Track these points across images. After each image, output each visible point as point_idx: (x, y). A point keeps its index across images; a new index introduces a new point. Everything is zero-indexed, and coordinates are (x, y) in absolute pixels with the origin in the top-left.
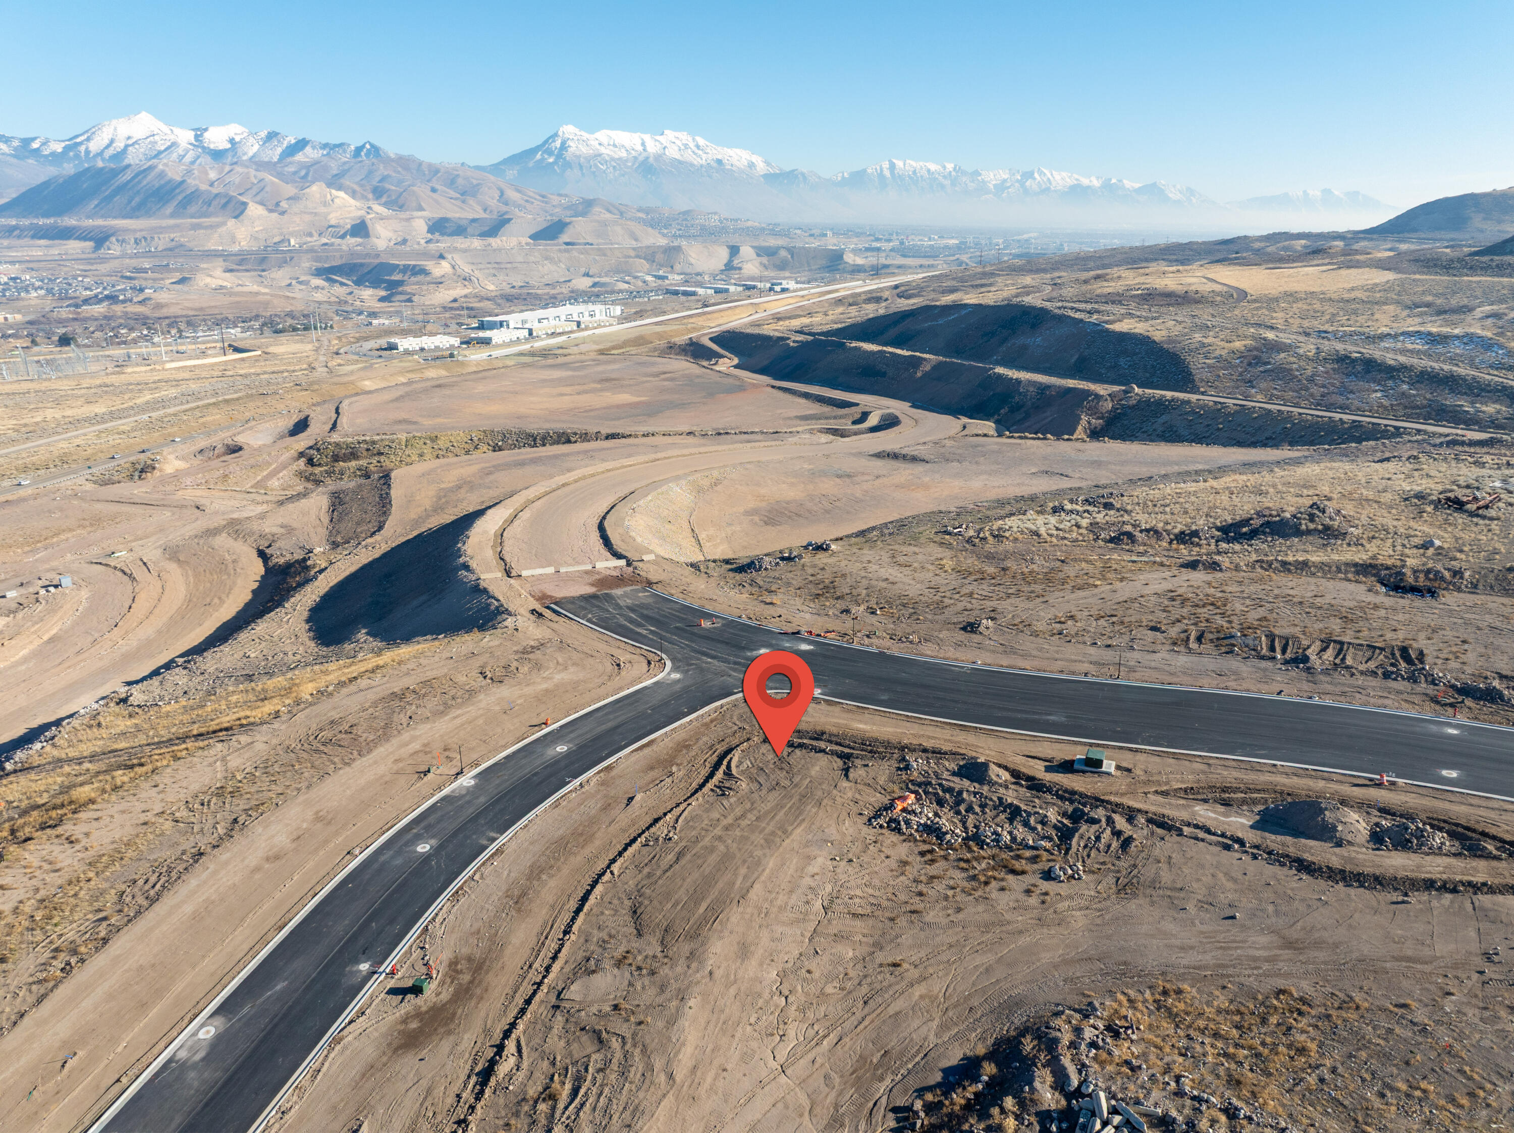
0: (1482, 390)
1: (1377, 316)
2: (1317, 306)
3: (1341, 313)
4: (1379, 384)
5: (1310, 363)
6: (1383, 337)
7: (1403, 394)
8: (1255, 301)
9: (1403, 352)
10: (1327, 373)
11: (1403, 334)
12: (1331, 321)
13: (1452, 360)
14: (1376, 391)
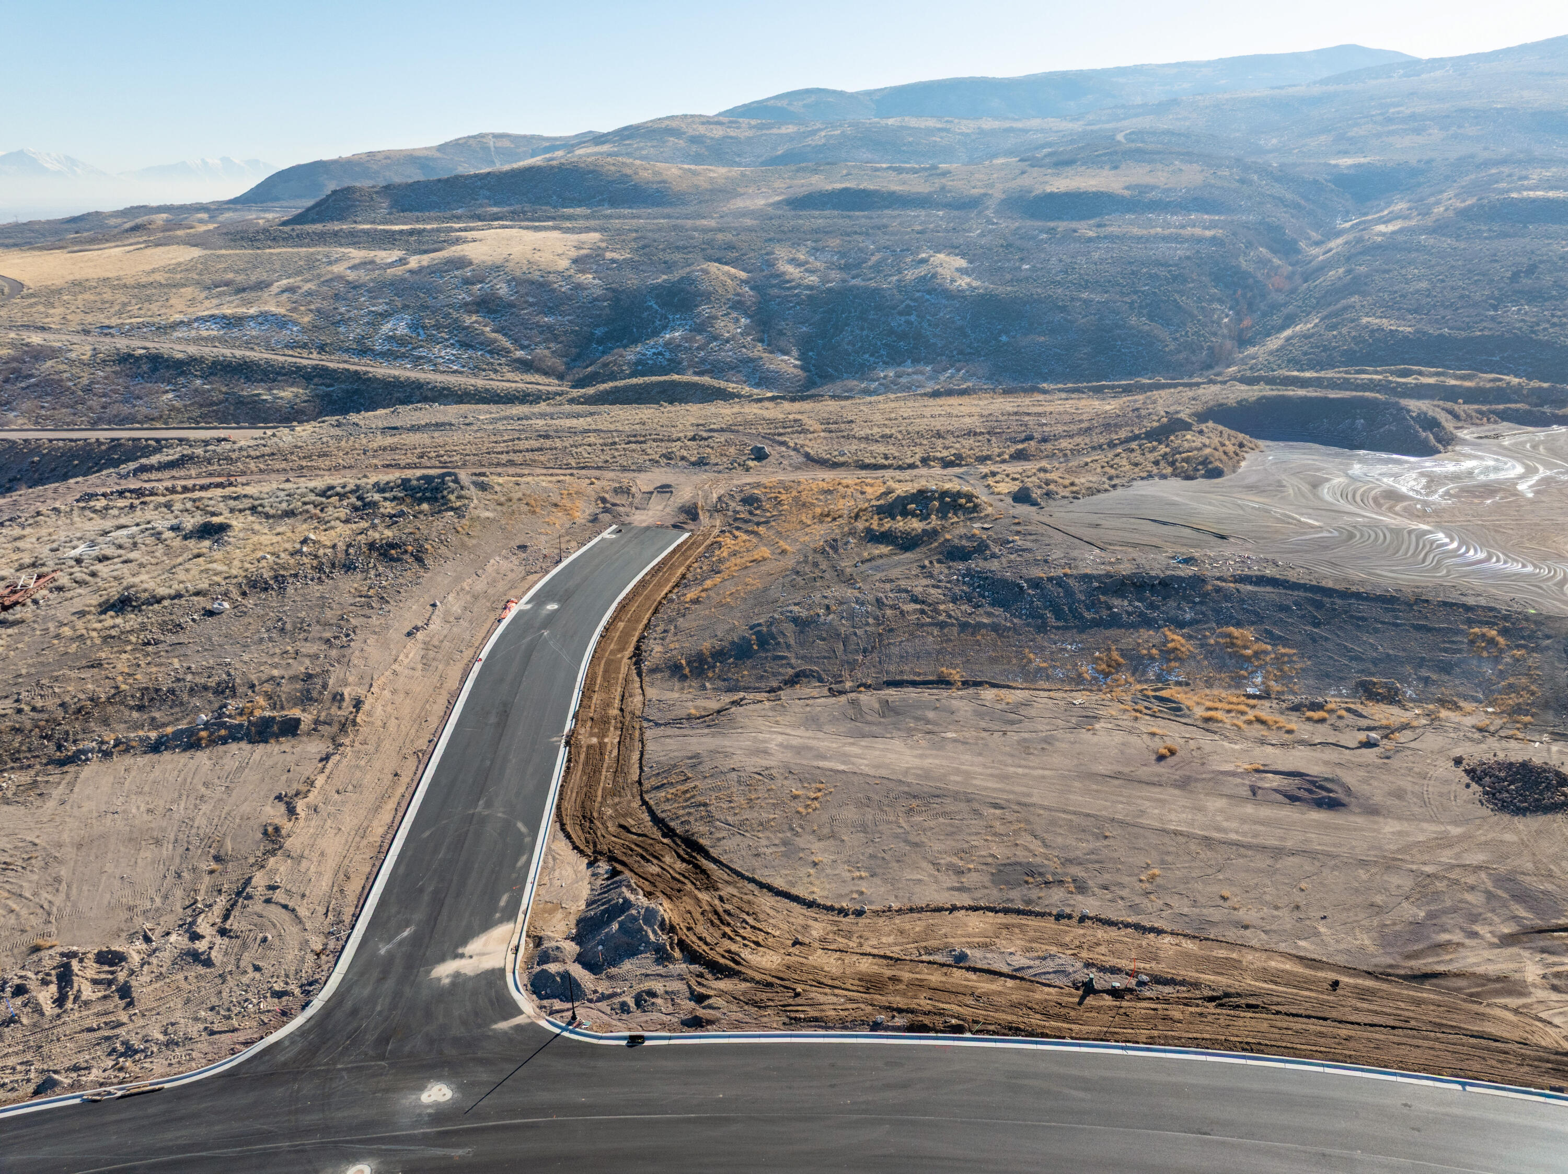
0: (278, 374)
1: (172, 302)
2: (108, 296)
3: (134, 301)
4: (169, 383)
5: (86, 368)
6: (175, 326)
7: (196, 390)
8: (32, 295)
9: (198, 340)
10: (106, 378)
11: (197, 320)
12: (119, 313)
13: (248, 345)
14: (167, 392)
